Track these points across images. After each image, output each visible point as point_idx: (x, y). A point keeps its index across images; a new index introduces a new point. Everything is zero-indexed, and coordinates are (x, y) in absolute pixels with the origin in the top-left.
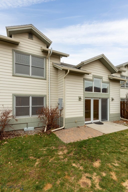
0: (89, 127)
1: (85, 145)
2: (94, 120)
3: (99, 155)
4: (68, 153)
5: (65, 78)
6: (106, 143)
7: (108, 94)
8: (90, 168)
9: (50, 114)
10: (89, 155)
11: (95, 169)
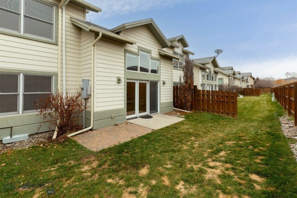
0: (133, 124)
1: (126, 149)
2: (139, 113)
3: (148, 159)
4: (100, 166)
5: (94, 45)
6: (156, 142)
7: (158, 75)
8: (135, 179)
9: (66, 107)
10: (134, 161)
11: (141, 179)
